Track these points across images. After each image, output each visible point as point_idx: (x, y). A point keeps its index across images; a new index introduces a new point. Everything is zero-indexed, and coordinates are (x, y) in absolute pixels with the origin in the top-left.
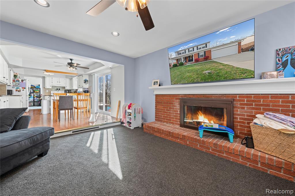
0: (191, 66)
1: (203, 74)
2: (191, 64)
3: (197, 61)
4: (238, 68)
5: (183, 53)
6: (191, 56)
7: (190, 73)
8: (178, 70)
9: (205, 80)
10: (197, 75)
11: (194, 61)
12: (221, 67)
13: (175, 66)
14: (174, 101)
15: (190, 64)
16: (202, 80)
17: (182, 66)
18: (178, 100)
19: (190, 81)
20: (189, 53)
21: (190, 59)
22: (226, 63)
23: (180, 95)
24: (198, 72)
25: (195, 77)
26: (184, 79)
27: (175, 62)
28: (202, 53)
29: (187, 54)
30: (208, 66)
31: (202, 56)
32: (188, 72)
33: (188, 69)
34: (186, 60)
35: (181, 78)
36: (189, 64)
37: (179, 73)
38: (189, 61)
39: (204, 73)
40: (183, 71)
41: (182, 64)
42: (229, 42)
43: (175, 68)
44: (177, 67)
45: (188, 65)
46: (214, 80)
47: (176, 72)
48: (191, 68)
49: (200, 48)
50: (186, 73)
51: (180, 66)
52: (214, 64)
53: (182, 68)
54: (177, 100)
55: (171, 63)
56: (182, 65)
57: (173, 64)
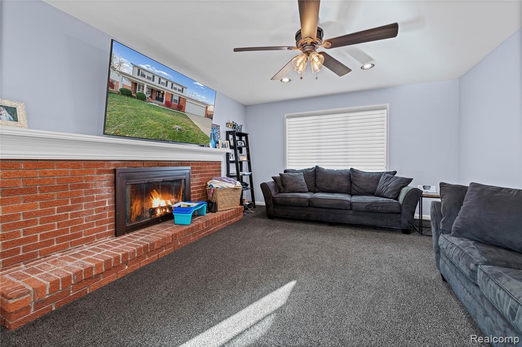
0: (159, 109)
1: (173, 129)
2: (159, 105)
3: (168, 104)
4: (203, 133)
5: (148, 78)
6: (162, 92)
7: (155, 120)
8: (133, 105)
9: (174, 138)
10: (165, 127)
11: (164, 103)
12: (191, 126)
13: (125, 93)
14: (92, 178)
15: (157, 105)
16: (170, 137)
17: (143, 102)
18: (106, 175)
19: (152, 135)
20: (159, 85)
21: (158, 95)
22: (196, 123)
23: (112, 163)
24: (167, 124)
25: (161, 131)
26: (142, 127)
27: (128, 85)
28: (176, 98)
29: (156, 84)
30: (180, 120)
31: (175, 101)
32: (153, 117)
33: (153, 112)
34: (152, 94)
35: (135, 125)
36: (155, 103)
37: (132, 113)
38: (158, 99)
39: (174, 127)
40: (143, 112)
41: (142, 98)
42: (201, 101)
43: (126, 98)
44: (129, 98)
45: (155, 106)
46: (183, 141)
47: (126, 108)
48: (157, 113)
49: (176, 89)
50: (148, 118)
51: (138, 101)
52: (186, 119)
53: (142, 106)
54: (102, 175)
55: (118, 83)
56: (141, 100)
57: (120, 87)
